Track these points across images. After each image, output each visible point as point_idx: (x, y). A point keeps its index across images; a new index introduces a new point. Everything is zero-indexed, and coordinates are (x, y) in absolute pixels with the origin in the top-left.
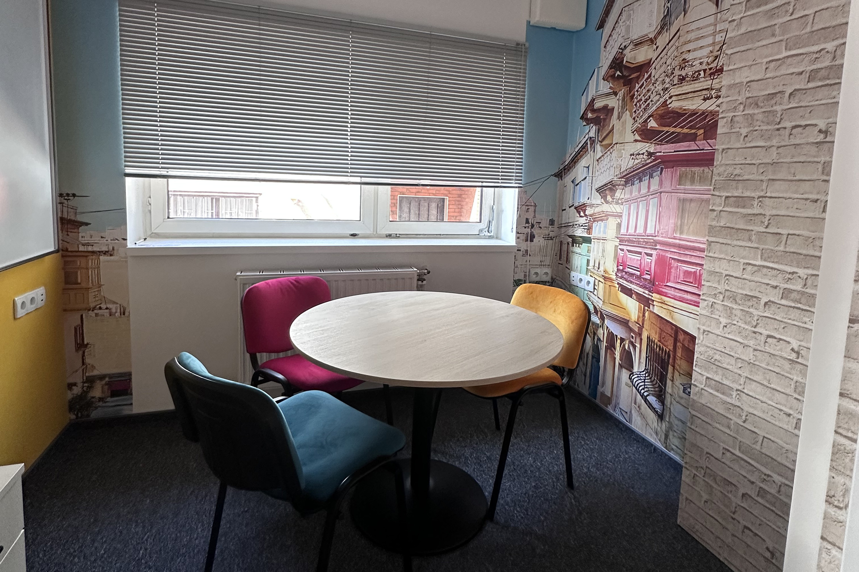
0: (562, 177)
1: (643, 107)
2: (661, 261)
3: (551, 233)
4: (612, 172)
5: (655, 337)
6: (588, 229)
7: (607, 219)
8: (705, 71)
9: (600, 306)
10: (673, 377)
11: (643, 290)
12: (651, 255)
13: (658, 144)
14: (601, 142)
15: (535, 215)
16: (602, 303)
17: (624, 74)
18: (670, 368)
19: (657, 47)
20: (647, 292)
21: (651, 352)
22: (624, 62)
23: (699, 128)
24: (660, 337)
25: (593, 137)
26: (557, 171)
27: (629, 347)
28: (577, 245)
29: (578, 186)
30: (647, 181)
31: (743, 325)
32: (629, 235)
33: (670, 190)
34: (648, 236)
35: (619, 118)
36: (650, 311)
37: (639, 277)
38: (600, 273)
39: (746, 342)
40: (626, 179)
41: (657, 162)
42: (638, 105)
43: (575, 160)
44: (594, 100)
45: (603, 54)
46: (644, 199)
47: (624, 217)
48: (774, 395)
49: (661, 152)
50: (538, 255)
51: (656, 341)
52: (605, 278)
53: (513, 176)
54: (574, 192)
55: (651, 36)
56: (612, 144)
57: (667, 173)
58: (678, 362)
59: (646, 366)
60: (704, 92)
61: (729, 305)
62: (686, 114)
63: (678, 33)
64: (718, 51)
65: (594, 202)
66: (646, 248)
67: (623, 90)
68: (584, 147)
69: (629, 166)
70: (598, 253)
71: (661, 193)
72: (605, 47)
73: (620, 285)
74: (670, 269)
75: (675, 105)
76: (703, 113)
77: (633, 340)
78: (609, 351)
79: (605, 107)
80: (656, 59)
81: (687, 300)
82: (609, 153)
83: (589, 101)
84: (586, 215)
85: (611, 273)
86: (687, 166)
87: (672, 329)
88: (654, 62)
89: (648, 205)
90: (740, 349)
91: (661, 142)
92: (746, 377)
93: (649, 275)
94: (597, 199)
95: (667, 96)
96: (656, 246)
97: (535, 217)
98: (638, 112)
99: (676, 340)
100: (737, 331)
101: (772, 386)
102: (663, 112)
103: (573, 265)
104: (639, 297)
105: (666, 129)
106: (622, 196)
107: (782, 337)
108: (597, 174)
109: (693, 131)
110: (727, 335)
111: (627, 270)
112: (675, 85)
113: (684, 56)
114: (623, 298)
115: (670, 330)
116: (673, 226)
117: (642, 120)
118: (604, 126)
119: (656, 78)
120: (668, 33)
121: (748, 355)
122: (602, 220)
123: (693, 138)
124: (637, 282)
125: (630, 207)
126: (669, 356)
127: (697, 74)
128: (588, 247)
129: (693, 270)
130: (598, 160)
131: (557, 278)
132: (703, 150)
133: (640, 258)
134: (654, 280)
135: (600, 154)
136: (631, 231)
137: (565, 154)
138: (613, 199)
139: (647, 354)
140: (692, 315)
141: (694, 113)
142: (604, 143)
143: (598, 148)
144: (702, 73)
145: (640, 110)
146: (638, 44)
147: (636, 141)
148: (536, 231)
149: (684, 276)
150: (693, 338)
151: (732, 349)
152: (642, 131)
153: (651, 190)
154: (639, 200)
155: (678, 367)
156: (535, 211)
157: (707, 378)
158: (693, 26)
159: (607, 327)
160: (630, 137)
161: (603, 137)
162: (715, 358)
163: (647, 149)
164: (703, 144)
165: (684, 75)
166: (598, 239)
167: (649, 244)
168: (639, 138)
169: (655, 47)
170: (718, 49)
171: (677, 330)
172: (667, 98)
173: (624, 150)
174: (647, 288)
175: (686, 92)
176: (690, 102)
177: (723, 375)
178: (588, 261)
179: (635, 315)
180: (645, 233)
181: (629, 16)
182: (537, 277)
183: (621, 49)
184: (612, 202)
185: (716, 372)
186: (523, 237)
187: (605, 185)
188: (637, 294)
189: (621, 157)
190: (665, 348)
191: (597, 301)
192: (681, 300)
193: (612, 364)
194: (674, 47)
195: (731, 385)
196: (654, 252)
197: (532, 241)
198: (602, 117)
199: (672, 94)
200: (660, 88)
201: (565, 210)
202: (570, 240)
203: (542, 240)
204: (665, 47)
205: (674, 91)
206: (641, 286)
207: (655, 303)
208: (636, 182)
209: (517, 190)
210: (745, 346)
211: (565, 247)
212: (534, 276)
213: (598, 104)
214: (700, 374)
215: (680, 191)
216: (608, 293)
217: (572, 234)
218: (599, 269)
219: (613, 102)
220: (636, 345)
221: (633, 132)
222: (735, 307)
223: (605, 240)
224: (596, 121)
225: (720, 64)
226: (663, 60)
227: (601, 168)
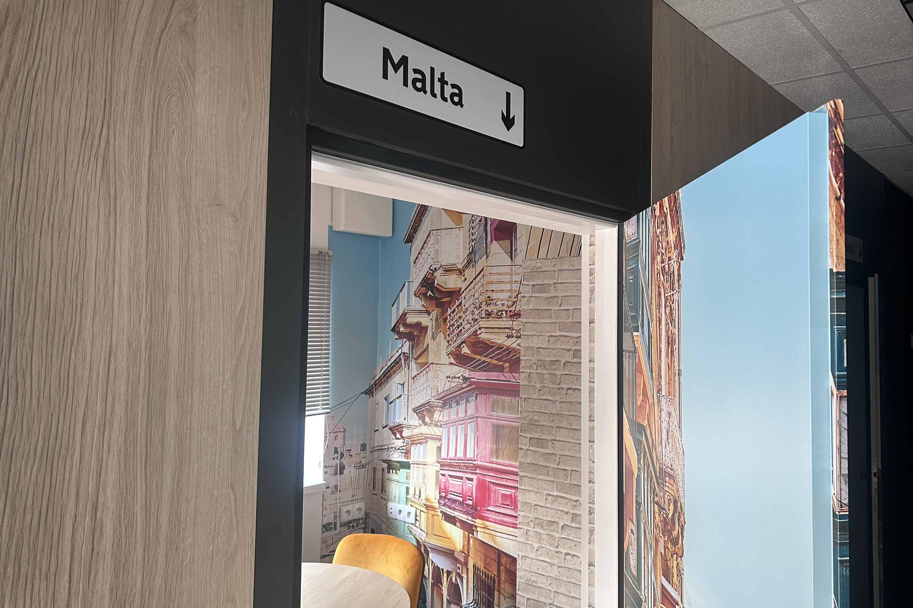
0: (373, 393)
1: (456, 332)
2: (482, 486)
3: (363, 460)
4: (429, 393)
5: (481, 565)
6: (406, 453)
7: (426, 442)
8: (506, 311)
9: (423, 539)
10: (499, 602)
11: (466, 517)
12: (471, 480)
13: (472, 371)
14: (416, 359)
15: (344, 442)
16: (424, 535)
17: (436, 295)
18: (496, 593)
19: (466, 279)
20: (470, 518)
21: (477, 581)
22: (436, 284)
23: (505, 362)
24: (485, 563)
25: (407, 353)
26: (368, 387)
27: (456, 580)
28: (394, 471)
29: (392, 404)
30: (464, 405)
31: (549, 547)
32: (450, 459)
33: (484, 415)
34: (468, 460)
35: (433, 338)
36: (475, 538)
37: (462, 503)
38: (421, 502)
39: (552, 561)
40: (444, 401)
41: (472, 387)
42: (452, 330)
43: (387, 376)
44: (406, 313)
45: (413, 270)
46: (462, 422)
47: (443, 440)
48: (573, 602)
49: (475, 378)
50: (349, 489)
51: (482, 568)
52: (427, 507)
53: (319, 401)
54: (388, 410)
55: (460, 267)
56: (428, 363)
57: (482, 399)
58: (502, 586)
59: (474, 597)
60: (507, 330)
61: (538, 531)
62: (494, 346)
63: (483, 272)
64: (515, 298)
65: (411, 423)
66: (467, 472)
67: (436, 311)
68: (397, 362)
69: (446, 389)
70: (418, 479)
71: (477, 417)
72: (415, 262)
73: (444, 514)
74: (489, 493)
75: (484, 336)
76: (507, 349)
77: (460, 572)
78: (435, 588)
79: (418, 325)
80: (465, 290)
81: (507, 522)
82: (425, 372)
83: (401, 313)
84: (403, 437)
85: (433, 500)
86: (498, 394)
87: (495, 553)
88: (463, 292)
89: (466, 429)
90: (549, 568)
91: (474, 369)
92: (555, 592)
93: (471, 500)
94: (414, 420)
95: (477, 327)
96: (476, 470)
97: (344, 444)
98: (451, 336)
99: (499, 564)
100: (546, 553)
101: (572, 595)
102: (474, 340)
103: (390, 493)
104: (462, 524)
105: (478, 357)
106: (441, 419)
107: (575, 553)
108: (413, 392)
109: (501, 363)
110: (539, 558)
111: (450, 496)
112: (483, 318)
113: (489, 294)
114: (448, 527)
115: (494, 555)
116: (490, 450)
117: (456, 345)
118: (418, 344)
119: (466, 307)
120: (474, 270)
121: (554, 572)
122: (421, 443)
123: (501, 369)
124: (460, 509)
125: (449, 430)
126: (494, 582)
127: (500, 313)
128: (407, 473)
129: (509, 493)
130: (413, 378)
131: (372, 512)
132: (509, 381)
133: (461, 484)
134: (476, 505)
135: (415, 373)
136: (452, 455)
137: (375, 369)
138: (432, 421)
139: (474, 583)
140: (511, 537)
141: (500, 347)
142: (419, 361)
143: (413, 365)
144: (504, 312)
145: (453, 334)
146: (448, 271)
147: (451, 364)
148: (346, 461)
149: (502, 499)
150: (514, 560)
151: (543, 569)
152: (456, 355)
153: (468, 414)
154: (457, 423)
155: (503, 591)
156: (344, 438)
157: (528, 599)
158: (495, 270)
159: (432, 562)
160: (446, 359)
161: (418, 354)
162: (532, 580)
163: (462, 373)
164: (509, 376)
165: (490, 311)
166: (417, 464)
167: (469, 468)
168: (455, 362)
169: (463, 278)
170: (515, 296)
171: (500, 553)
172: (477, 329)
173: (440, 371)
174: (470, 514)
175: (493, 326)
176: (496, 337)
177: (539, 593)
178: (408, 489)
179: (460, 544)
180: (465, 457)
181: (437, 242)
182: (349, 515)
183: (432, 270)
184: (431, 424)
185: (534, 591)
186: (331, 471)
187: (422, 405)
188: (461, 521)
189: (438, 378)
190: (490, 574)
191: (420, 534)
192: (502, 523)
193: (440, 603)
194: (480, 284)
195: (545, 601)
196: (474, 477)
197: (341, 473)
198: (415, 334)
199: (481, 326)
200: (470, 317)
201: (378, 430)
202: (385, 465)
203: (353, 470)
204: (472, 282)
205: (483, 324)
206: (464, 513)
207: (478, 529)
208: (453, 405)
209: (324, 415)
210: (552, 565)
211: (379, 475)
212: (346, 515)
213: (411, 319)
214: (522, 596)
215: (494, 417)
216: (431, 524)
217: (388, 459)
218: (420, 497)
219: (425, 320)
220: (463, 576)
221: (448, 355)
222: (542, 532)
223: (425, 465)
224: (410, 337)
225: (518, 309)
226: (471, 293)
227: (418, 387)
